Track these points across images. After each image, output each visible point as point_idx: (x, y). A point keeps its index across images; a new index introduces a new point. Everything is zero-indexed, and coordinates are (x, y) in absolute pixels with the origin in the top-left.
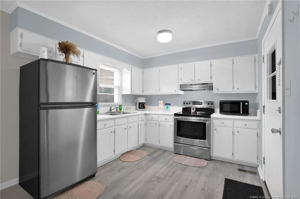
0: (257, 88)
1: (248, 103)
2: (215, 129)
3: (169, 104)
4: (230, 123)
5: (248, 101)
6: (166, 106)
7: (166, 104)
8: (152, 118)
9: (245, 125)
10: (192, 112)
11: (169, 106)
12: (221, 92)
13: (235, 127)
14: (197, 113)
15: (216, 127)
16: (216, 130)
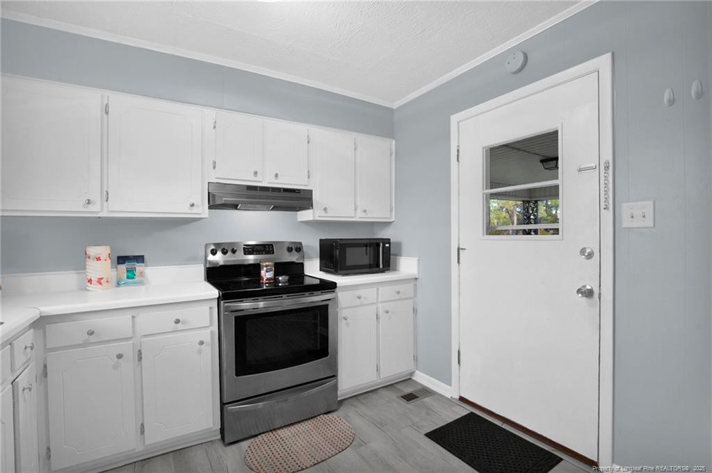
0: (394, 211)
1: (389, 243)
2: (343, 316)
3: (140, 259)
4: (369, 294)
5: (389, 239)
6: (123, 267)
7: (122, 260)
8: (91, 333)
9: (398, 293)
10: (267, 279)
11: (139, 267)
12: (332, 216)
13: (381, 302)
14: (280, 278)
15: (344, 311)
16: (345, 319)
